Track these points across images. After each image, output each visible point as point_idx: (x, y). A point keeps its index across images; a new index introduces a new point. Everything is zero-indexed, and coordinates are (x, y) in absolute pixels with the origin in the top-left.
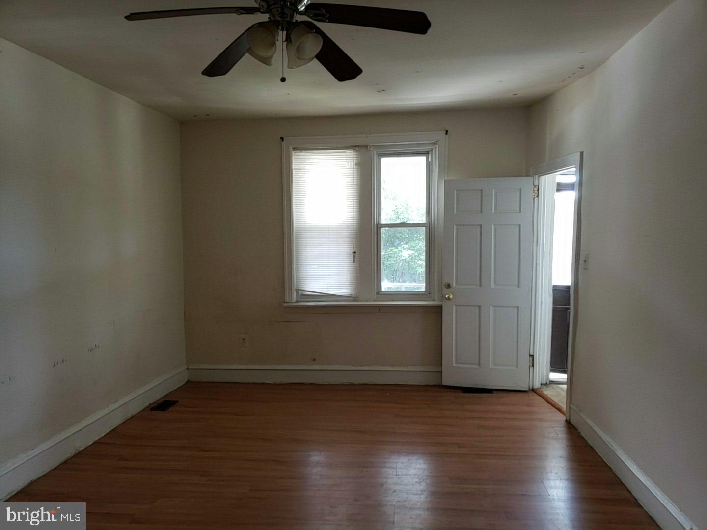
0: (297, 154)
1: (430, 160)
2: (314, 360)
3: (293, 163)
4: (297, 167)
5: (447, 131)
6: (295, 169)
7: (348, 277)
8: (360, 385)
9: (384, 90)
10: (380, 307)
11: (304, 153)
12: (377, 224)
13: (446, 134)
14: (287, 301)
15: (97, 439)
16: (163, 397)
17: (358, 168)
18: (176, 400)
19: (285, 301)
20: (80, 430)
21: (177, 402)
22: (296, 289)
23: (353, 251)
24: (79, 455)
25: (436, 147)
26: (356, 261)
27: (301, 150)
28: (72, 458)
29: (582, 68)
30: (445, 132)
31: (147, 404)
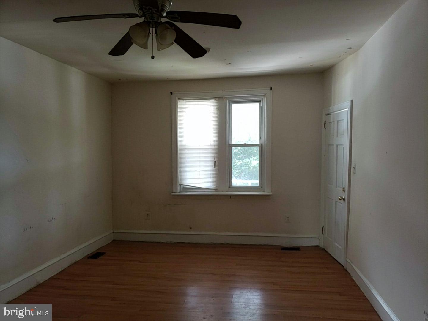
0: (181, 102)
1: (261, 106)
2: (191, 228)
3: (178, 108)
4: (180, 110)
5: (271, 88)
6: (179, 111)
7: (211, 177)
8: (218, 244)
9: (230, 64)
10: (231, 196)
11: (184, 102)
12: (229, 145)
13: (271, 90)
14: (174, 192)
15: (52, 276)
16: (97, 250)
17: (217, 111)
18: (104, 252)
19: (173, 192)
20: (41, 270)
21: (105, 253)
22: (180, 184)
23: (214, 161)
24: (39, 286)
25: (265, 98)
26: (216, 167)
27: (183, 100)
28: (35, 287)
29: (350, 49)
30: (270, 89)
31: (87, 254)
